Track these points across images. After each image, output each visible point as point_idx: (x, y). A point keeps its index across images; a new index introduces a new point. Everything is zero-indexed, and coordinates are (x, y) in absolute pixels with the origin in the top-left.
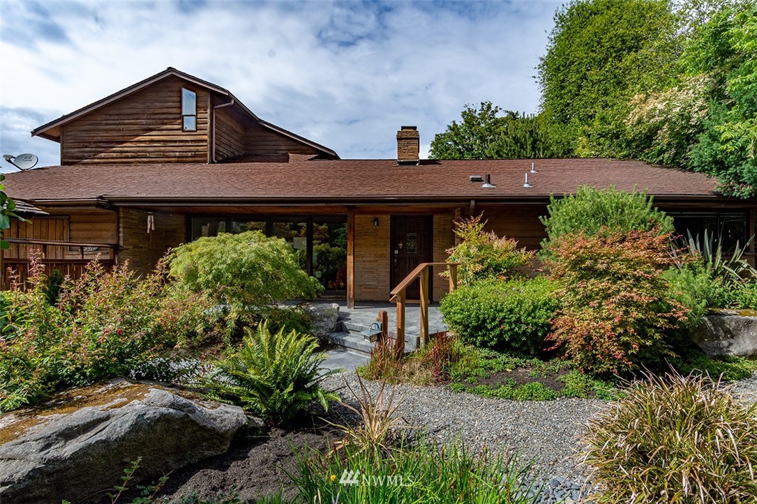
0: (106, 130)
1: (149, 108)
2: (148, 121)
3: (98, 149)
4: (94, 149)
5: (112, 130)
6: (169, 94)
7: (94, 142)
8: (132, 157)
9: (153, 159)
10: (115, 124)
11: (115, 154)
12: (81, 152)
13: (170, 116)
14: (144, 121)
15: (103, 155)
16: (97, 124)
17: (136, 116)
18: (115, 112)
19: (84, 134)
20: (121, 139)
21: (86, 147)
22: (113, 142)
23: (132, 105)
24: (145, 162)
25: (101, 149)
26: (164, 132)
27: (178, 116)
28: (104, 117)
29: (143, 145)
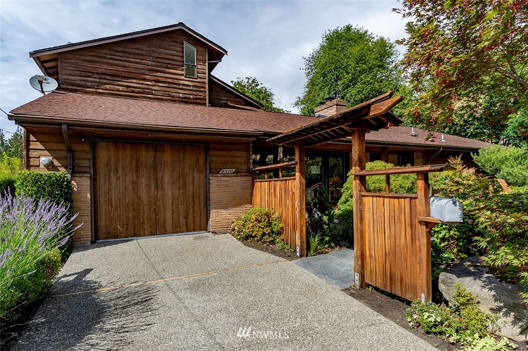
0: (111, 64)
1: (154, 51)
2: (154, 63)
3: (102, 81)
4: (97, 80)
5: (116, 65)
6: (173, 44)
7: (98, 74)
8: (138, 93)
9: (159, 97)
10: (121, 60)
11: (120, 88)
12: (83, 81)
13: (173, 62)
14: (150, 63)
15: (108, 87)
16: (101, 57)
17: (141, 57)
18: (120, 49)
19: (87, 64)
20: (127, 75)
21: (89, 77)
22: (119, 77)
23: (137, 46)
24: (151, 98)
25: (106, 81)
26: (167, 75)
27: (181, 64)
28: (108, 52)
29: (150, 83)
